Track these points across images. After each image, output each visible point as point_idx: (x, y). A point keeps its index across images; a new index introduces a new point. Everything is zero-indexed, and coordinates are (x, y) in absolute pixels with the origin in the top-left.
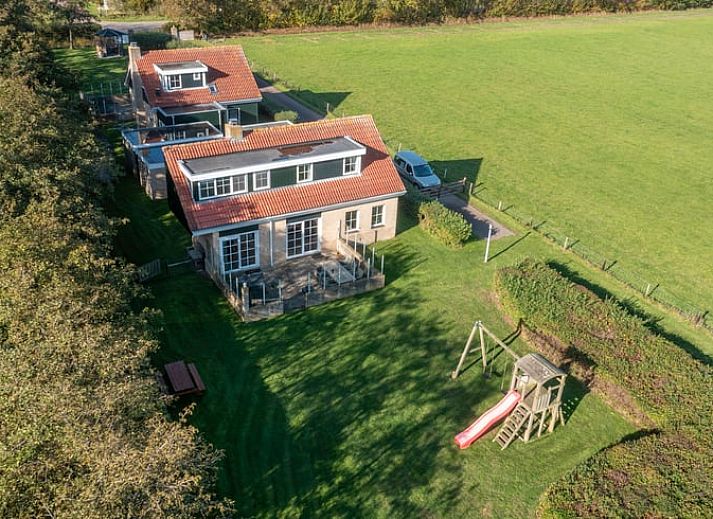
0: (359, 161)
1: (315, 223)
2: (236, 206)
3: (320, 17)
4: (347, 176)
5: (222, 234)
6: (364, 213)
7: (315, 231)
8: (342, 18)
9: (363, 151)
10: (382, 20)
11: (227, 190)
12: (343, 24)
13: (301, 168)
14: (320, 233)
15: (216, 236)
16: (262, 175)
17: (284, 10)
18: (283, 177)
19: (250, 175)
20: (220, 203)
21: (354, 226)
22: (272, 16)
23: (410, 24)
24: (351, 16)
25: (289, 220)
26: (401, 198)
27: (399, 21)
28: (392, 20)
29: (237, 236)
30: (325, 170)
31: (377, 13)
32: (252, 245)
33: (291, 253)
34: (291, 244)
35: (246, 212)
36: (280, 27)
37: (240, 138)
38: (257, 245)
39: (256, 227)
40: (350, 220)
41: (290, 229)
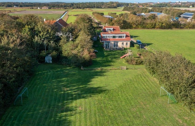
0: (125, 36)
1: (118, 43)
2: (107, 39)
3: (144, 27)
4: (123, 38)
5: (105, 42)
6: (125, 43)
7: (118, 44)
8: (148, 27)
9: (125, 35)
10: (157, 28)
11: (107, 37)
12: (149, 28)
13: (117, 36)
14: (118, 45)
15: (104, 42)
16: (111, 36)
17: (136, 25)
18: (114, 37)
19: (110, 36)
20: (106, 39)
21: (123, 45)
22: (134, 26)
23: (164, 29)
24: (150, 27)
25: (114, 42)
26: (130, 42)
27: (161, 28)
28: (160, 28)
29: (107, 43)
30: (120, 37)
31: (156, 27)
32: (109, 44)
33: (114, 47)
34: (114, 46)
35: (109, 40)
36: (135, 28)
37: (110, 33)
38: (110, 45)
39: (110, 42)
40: (123, 43)
41: (114, 43)
